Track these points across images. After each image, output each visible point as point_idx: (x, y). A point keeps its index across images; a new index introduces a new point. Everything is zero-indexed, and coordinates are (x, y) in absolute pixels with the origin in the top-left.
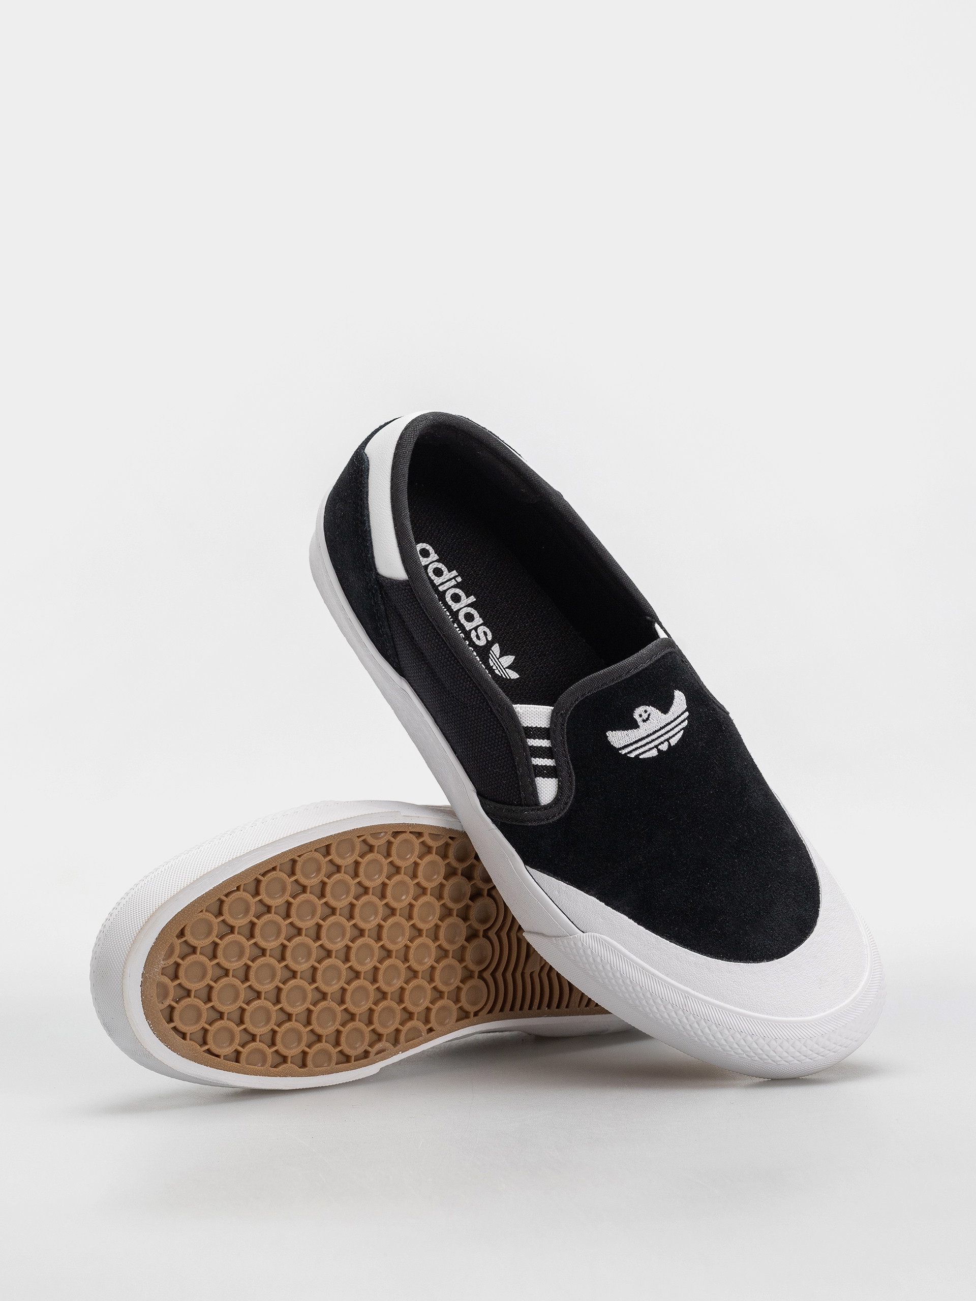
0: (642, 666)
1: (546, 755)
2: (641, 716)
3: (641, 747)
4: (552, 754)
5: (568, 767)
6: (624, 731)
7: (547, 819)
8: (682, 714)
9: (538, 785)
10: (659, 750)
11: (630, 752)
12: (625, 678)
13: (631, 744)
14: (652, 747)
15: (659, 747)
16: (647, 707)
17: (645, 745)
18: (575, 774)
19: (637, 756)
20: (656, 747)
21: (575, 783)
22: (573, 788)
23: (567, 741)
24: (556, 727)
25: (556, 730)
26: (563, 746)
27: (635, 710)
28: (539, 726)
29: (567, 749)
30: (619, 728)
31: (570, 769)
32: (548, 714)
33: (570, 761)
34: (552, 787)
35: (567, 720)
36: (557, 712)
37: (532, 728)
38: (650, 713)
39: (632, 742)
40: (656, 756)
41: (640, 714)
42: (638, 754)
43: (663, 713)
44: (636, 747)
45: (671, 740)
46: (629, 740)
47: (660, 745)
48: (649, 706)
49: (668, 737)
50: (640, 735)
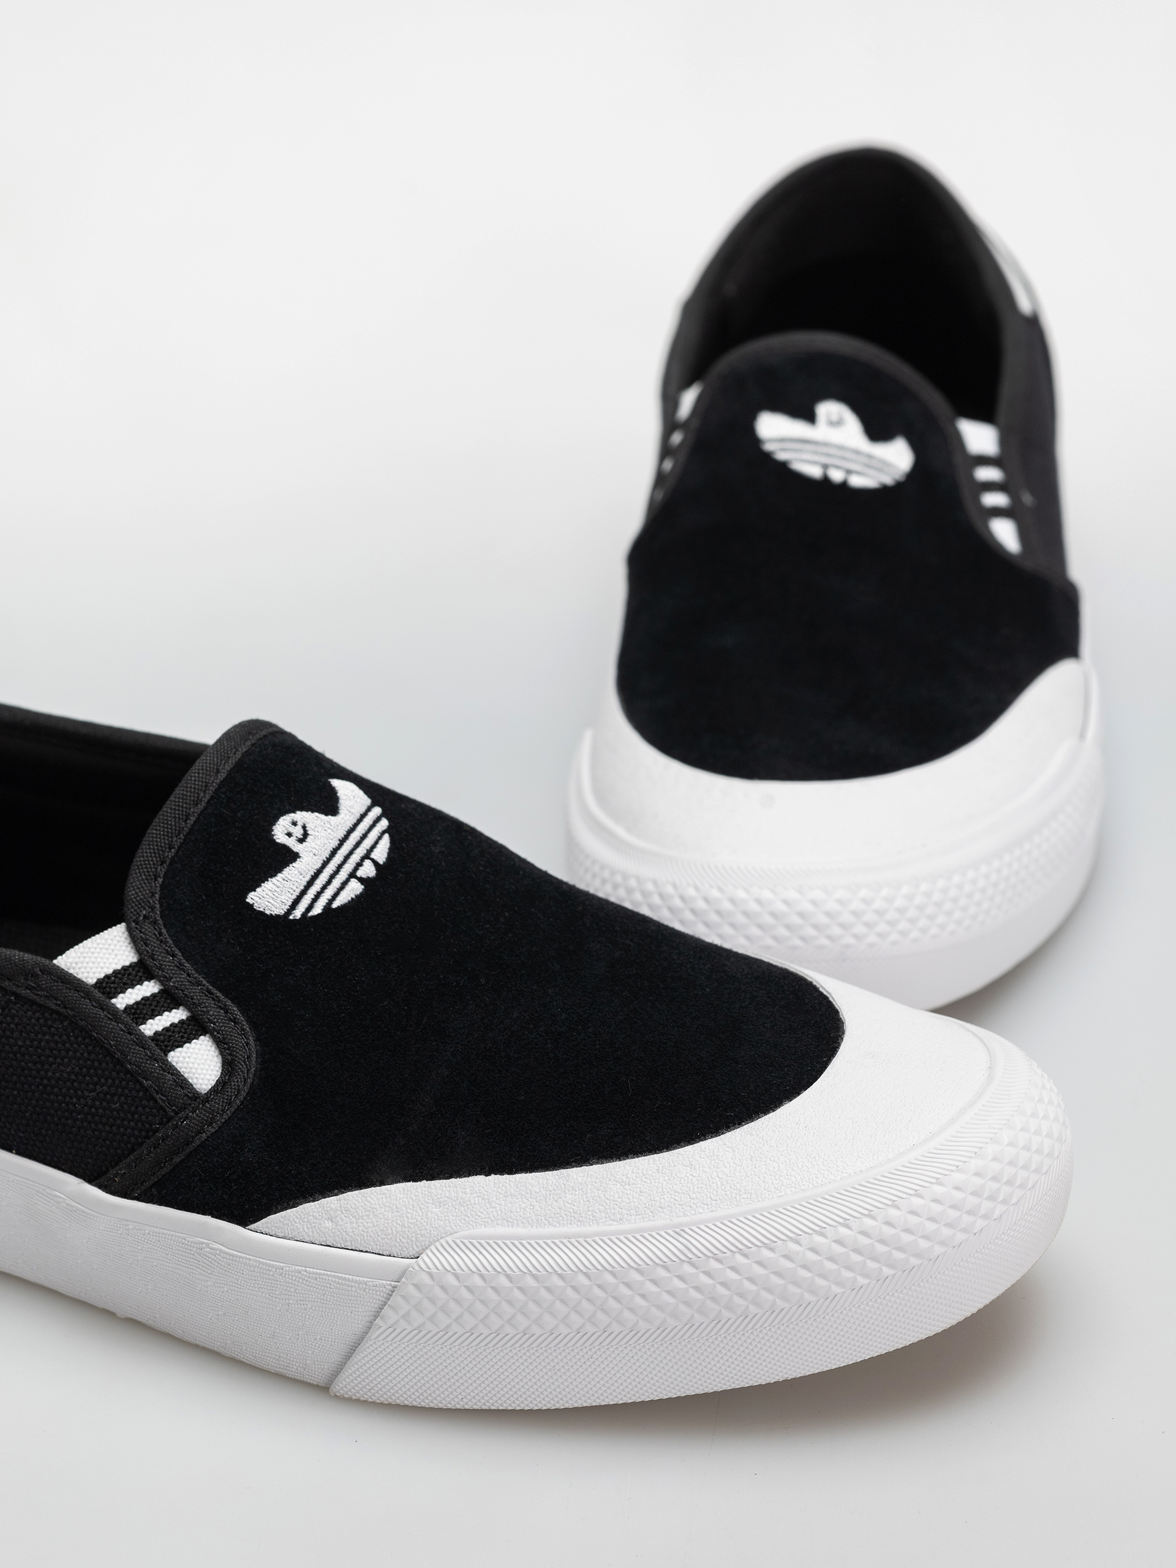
1: (163, 1006)
2: (289, 835)
3: (324, 888)
4: (172, 1000)
5: (222, 1009)
7: (230, 1107)
8: (369, 809)
9: (178, 1066)
10: (361, 880)
11: (310, 907)
12: (218, 781)
13: (303, 893)
14: (344, 879)
15: (359, 873)
16: (292, 815)
17: (329, 882)
18: (233, 1002)
19: (328, 907)
20: (353, 875)
21: (244, 1016)
22: (245, 1027)
23: (184, 959)
24: (152, 946)
25: (153, 950)
26: (181, 969)
27: (273, 830)
28: (119, 967)
29: (192, 969)
30: (262, 877)
31: (219, 1001)
32: (121, 937)
33: (210, 987)
34: (207, 1052)
35: (160, 922)
36: (136, 928)
37: (107, 977)
38: (304, 824)
39: (302, 888)
40: (362, 892)
41: (286, 832)
42: (327, 903)
43: (330, 817)
44: (315, 894)
45: (373, 856)
46: (295, 888)
47: (358, 869)
48: (294, 812)
49: (365, 852)
50: (310, 868)
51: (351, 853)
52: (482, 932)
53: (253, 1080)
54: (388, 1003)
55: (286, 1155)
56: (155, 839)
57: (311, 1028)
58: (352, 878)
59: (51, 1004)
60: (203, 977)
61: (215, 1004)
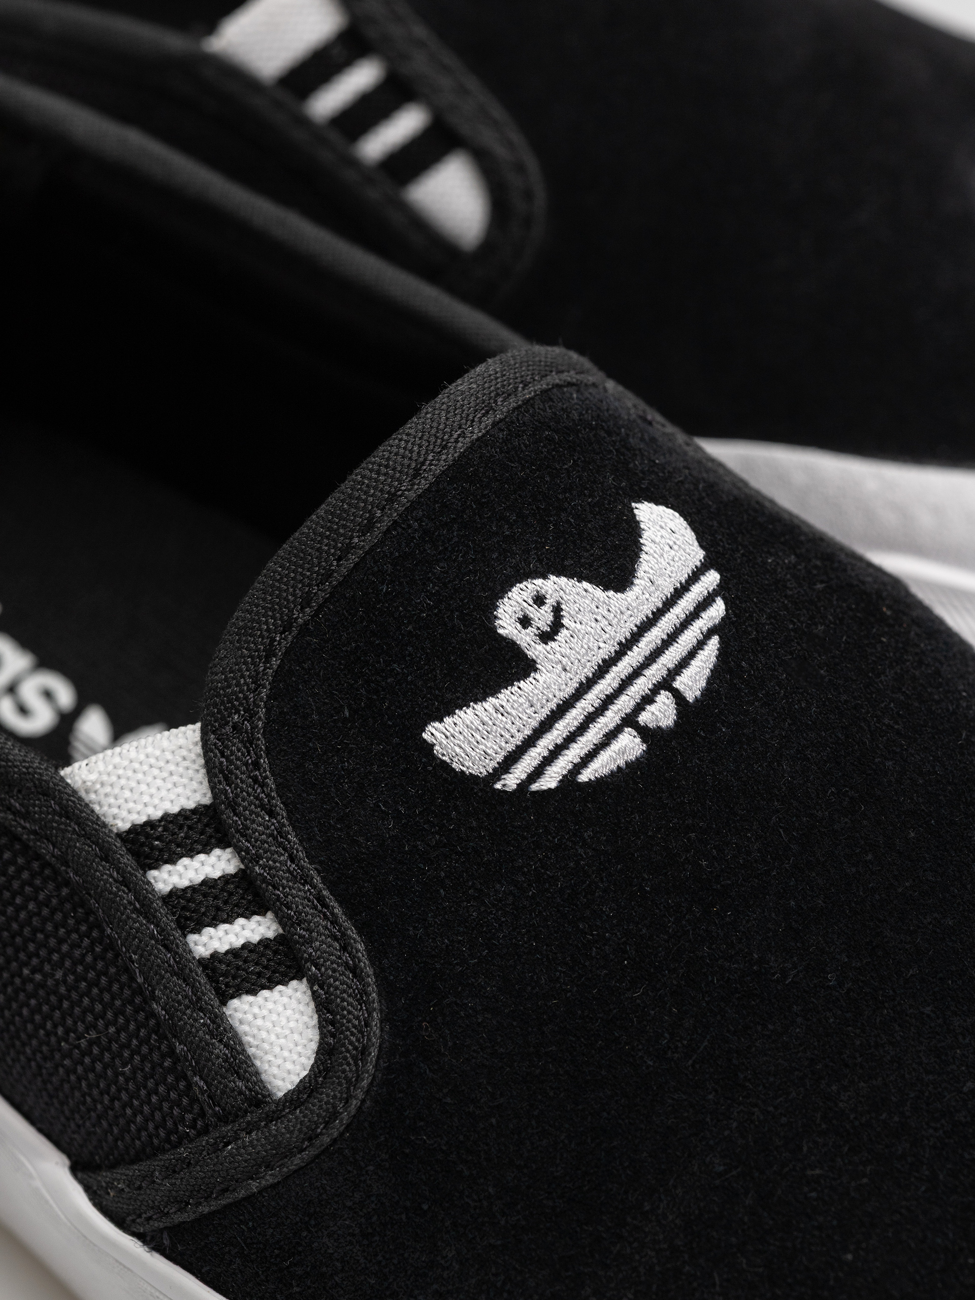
0: (463, 435)
1: (236, 906)
2: (525, 622)
3: (571, 738)
4: (256, 895)
5: (335, 938)
6: (484, 699)
7: (310, 1139)
8: (695, 577)
9: (242, 1029)
10: (644, 732)
11: (537, 773)
12: (412, 495)
13: (530, 742)
14: (612, 726)
15: (644, 718)
16: (539, 582)
17: (582, 729)
18: (360, 933)
19: (569, 780)
20: (629, 720)
21: (372, 964)
22: (370, 989)
23: (291, 824)
24: (237, 786)
25: (237, 796)
26: (280, 845)
27: (496, 607)
28: (175, 809)
29: (300, 848)
30: (458, 698)
31: (334, 922)
32: (190, 751)
33: (325, 893)
34: (297, 1016)
35: (262, 743)
36: (215, 744)
37: (150, 824)
38: (559, 603)
39: (528, 732)
40: (642, 756)
41: (520, 615)
42: (569, 771)
43: (611, 593)
44: (551, 748)
45: (679, 683)
46: (514, 731)
47: (644, 709)
48: (545, 577)
49: (665, 672)
50: (551, 696)
51: (637, 673)
52: (854, 870)
53: (363, 1101)
54: (643, 994)
55: (395, 1261)
56: (277, 584)
57: (489, 1016)
58: (628, 726)
59: (46, 849)
60: (316, 869)
61: (326, 928)
